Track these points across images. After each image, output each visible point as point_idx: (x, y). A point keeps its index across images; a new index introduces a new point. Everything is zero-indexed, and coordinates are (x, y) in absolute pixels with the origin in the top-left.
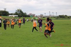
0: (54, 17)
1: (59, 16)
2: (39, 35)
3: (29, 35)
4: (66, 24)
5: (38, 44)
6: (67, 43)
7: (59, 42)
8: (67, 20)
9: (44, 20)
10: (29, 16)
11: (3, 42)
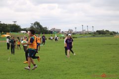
0: (90, 34)
1: (97, 31)
3: (52, 60)
4: (108, 44)
5: (65, 74)
6: (109, 72)
7: (97, 72)
8: (109, 38)
9: (74, 38)
10: (51, 32)
11: (12, 72)
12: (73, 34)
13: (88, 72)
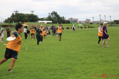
1: (115, 21)
2: (85, 51)
3: (70, 50)
5: (83, 63)
9: (91, 27)
10: (68, 22)
11: (29, 61)
12: (91, 23)
13: (105, 61)
